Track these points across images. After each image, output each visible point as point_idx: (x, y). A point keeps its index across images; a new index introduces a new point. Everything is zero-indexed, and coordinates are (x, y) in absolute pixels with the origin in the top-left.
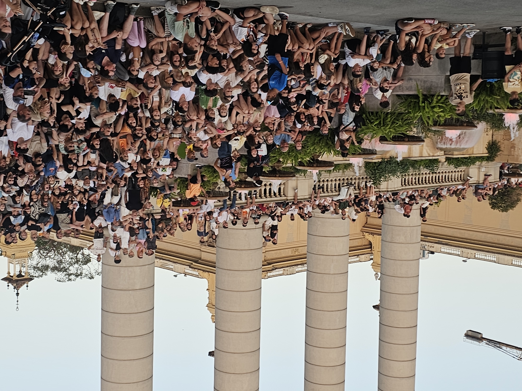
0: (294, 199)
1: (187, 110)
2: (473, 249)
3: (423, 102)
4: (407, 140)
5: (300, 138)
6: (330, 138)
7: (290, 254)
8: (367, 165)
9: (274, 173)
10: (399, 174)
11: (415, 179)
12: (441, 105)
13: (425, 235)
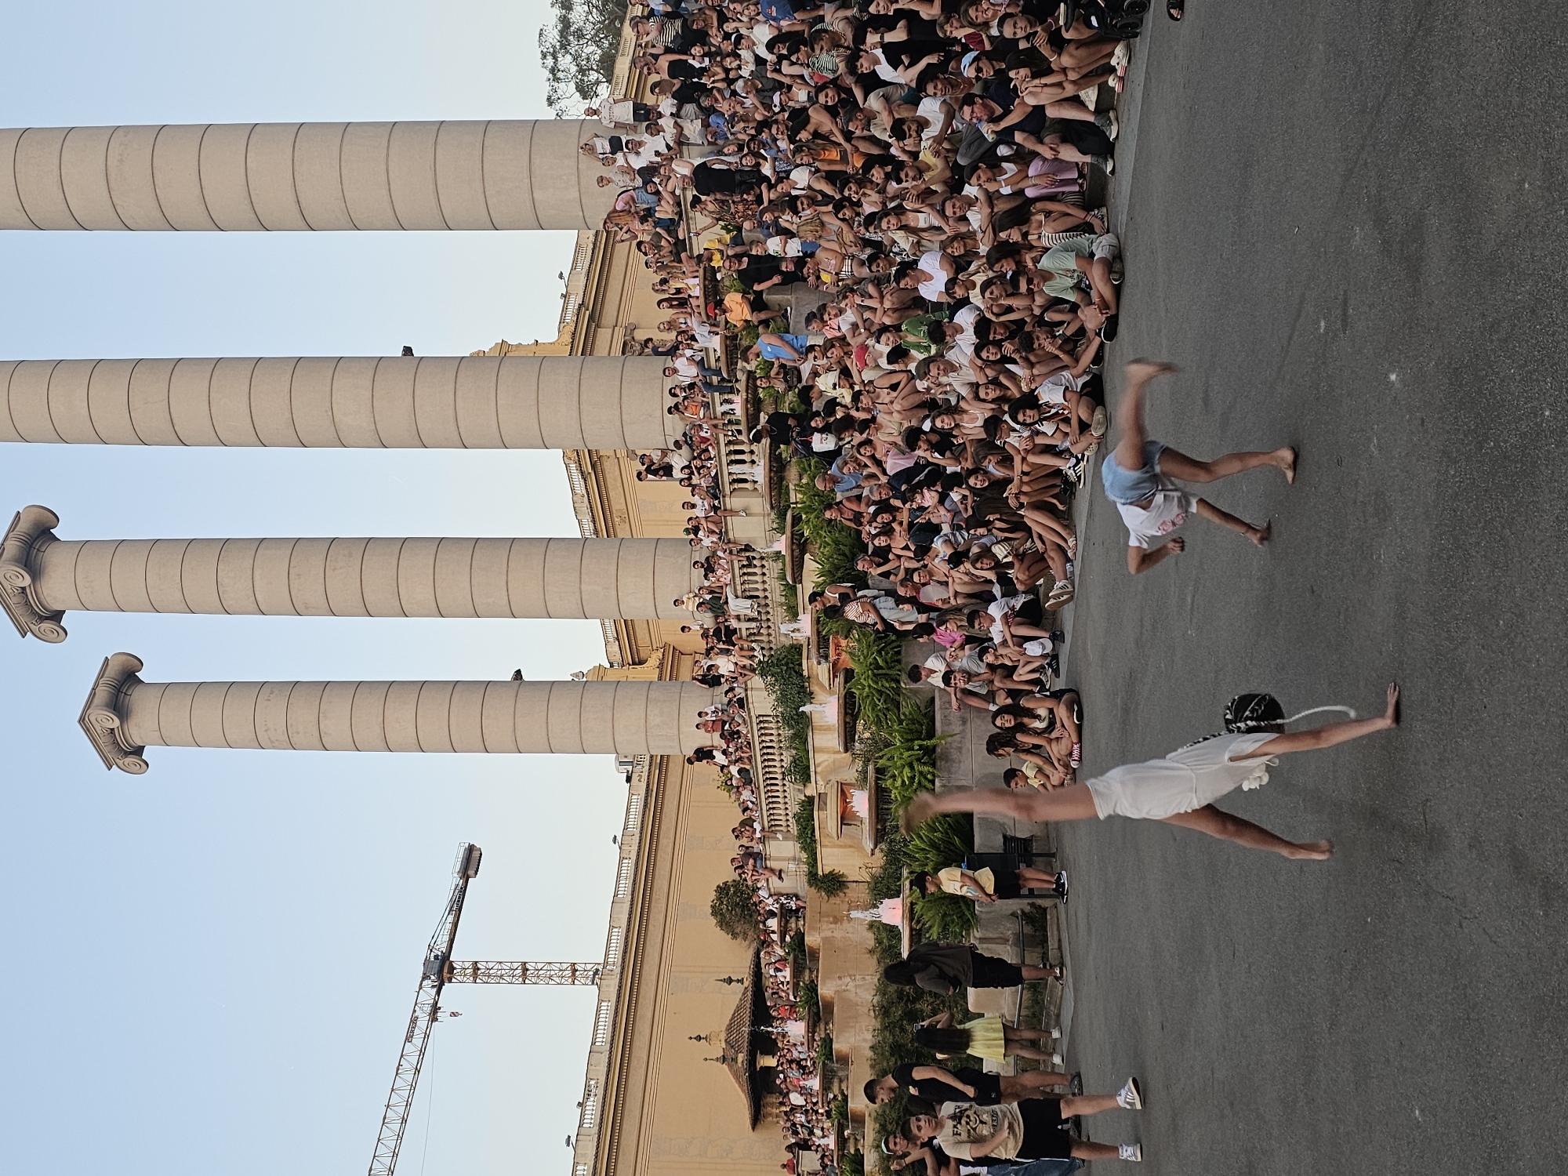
0: (725, 510)
1: (902, 286)
2: (638, 855)
3: (921, 747)
4: (847, 720)
5: (849, 515)
6: (848, 574)
7: (615, 507)
8: (796, 649)
9: (777, 468)
10: (780, 710)
11: (771, 741)
12: (916, 780)
13: (661, 764)
